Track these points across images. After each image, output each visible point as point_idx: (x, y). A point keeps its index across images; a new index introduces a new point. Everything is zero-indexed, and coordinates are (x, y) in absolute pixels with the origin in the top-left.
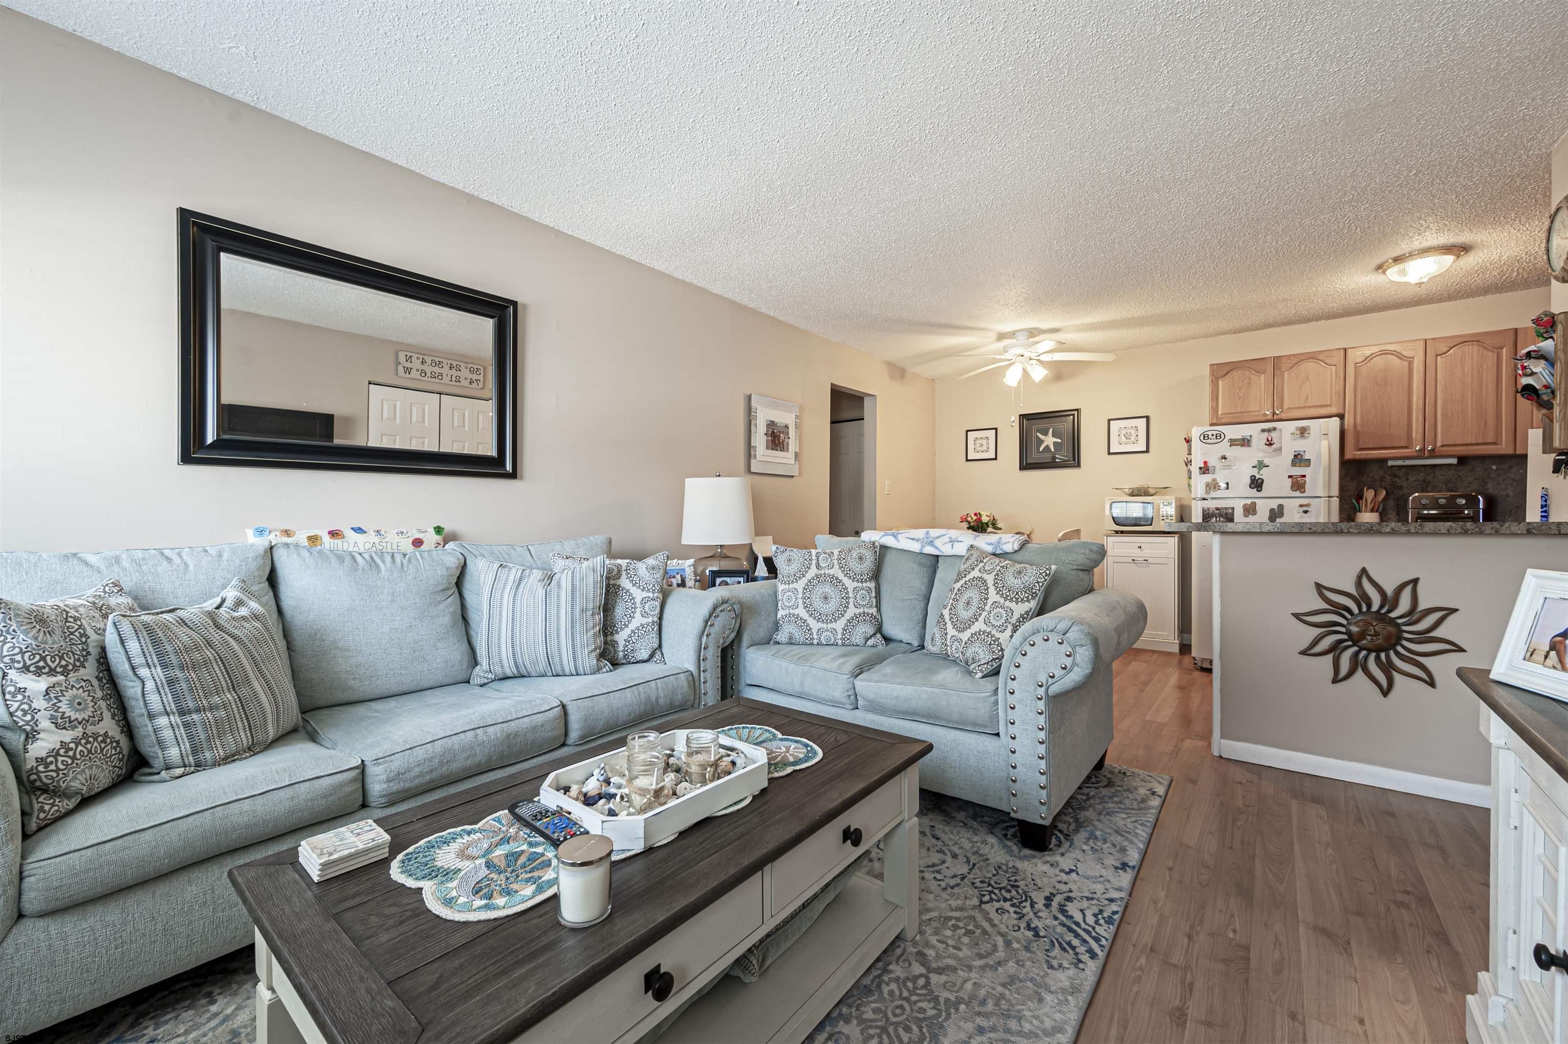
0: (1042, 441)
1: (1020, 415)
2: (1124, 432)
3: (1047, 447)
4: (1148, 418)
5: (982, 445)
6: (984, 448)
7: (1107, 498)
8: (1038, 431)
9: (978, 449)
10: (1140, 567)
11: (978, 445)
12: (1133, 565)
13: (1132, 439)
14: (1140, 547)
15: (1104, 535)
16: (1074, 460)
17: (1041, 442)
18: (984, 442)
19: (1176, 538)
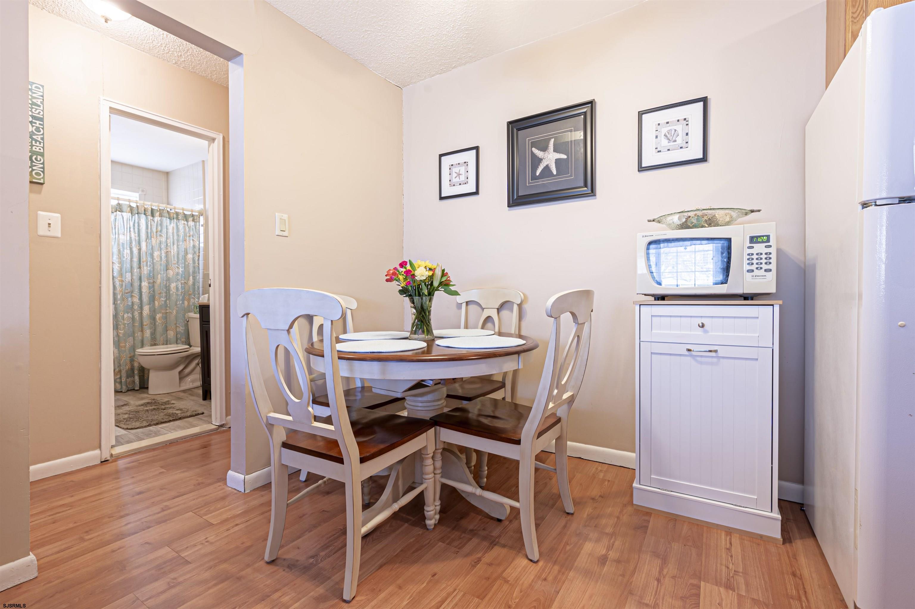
0: (540, 160)
1: (510, 123)
2: (664, 130)
3: (547, 168)
4: (704, 100)
5: (459, 175)
6: (463, 178)
7: (640, 235)
8: (534, 144)
9: (454, 180)
10: (701, 363)
11: (455, 175)
12: (689, 358)
13: (679, 140)
14: (703, 326)
15: (634, 303)
16: (586, 185)
17: (537, 161)
18: (462, 169)
19: (777, 308)
